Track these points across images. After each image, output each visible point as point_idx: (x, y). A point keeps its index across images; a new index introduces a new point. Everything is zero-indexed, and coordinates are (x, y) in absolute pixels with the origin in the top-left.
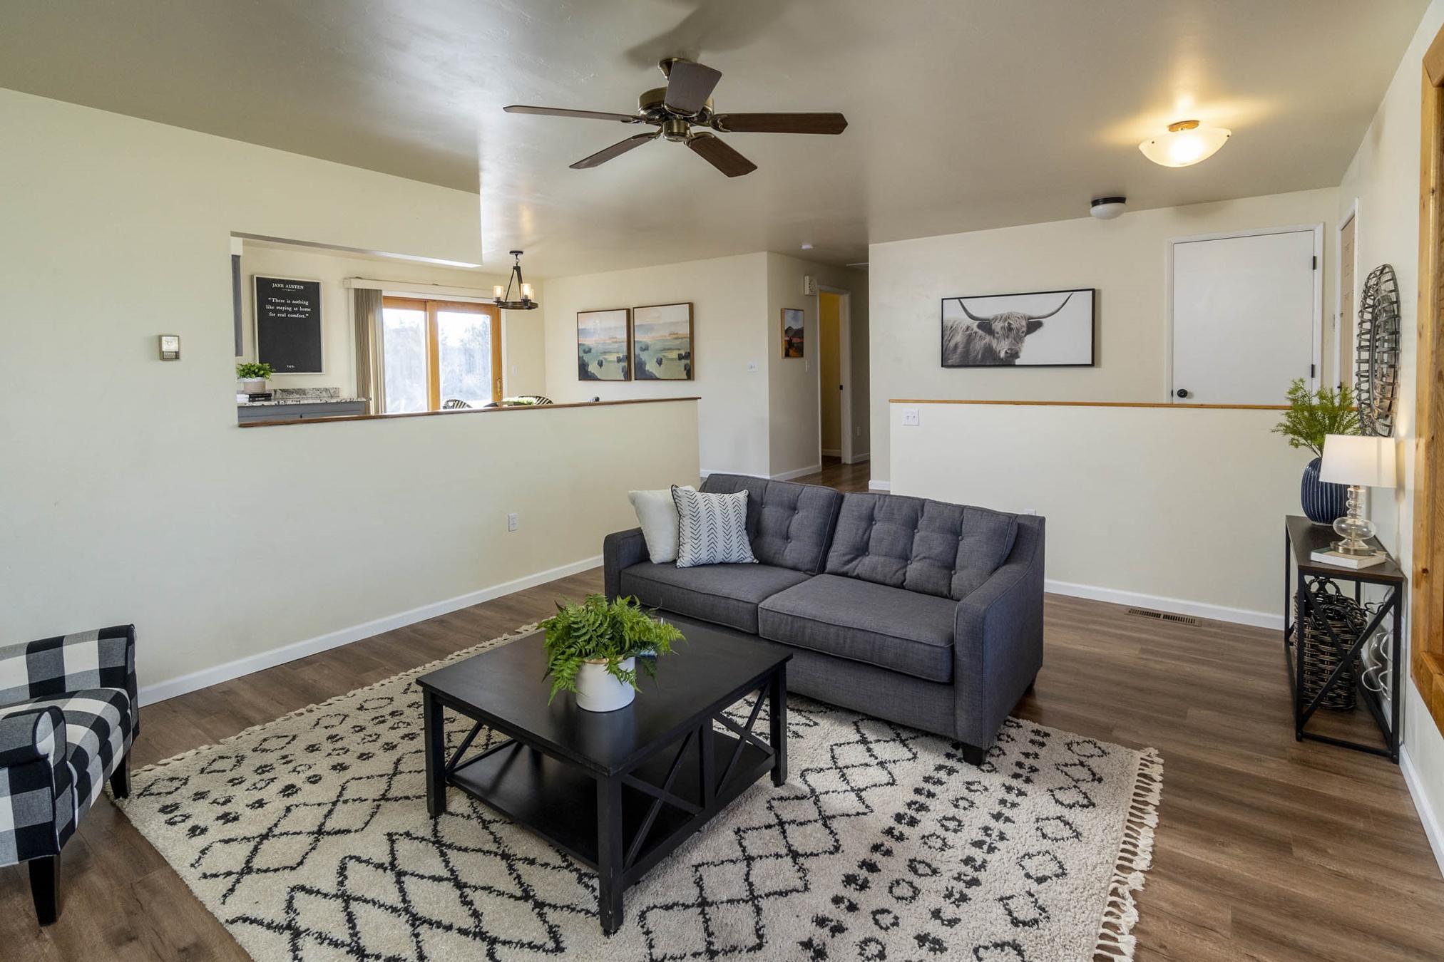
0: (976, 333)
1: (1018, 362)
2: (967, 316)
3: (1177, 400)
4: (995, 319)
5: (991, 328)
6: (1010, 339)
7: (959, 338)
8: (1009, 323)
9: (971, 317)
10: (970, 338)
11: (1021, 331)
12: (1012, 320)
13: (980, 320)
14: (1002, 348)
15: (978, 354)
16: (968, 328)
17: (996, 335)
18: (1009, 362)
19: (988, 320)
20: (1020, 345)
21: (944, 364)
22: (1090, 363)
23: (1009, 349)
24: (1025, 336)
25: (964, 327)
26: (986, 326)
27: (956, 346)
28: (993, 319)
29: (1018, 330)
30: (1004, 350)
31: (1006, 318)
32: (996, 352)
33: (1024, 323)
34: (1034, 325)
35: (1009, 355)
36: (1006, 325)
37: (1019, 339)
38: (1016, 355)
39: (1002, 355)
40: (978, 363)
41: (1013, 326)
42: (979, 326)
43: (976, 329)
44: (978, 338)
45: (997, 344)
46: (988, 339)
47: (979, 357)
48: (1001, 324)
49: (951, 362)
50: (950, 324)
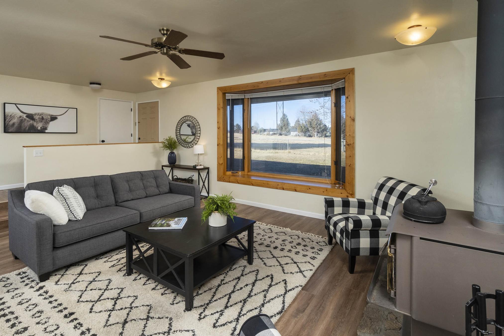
0: (25, 119)
1: (46, 131)
2: (20, 112)
3: (101, 143)
4: (35, 114)
5: (33, 118)
6: (43, 123)
7: (15, 121)
8: (42, 116)
9: (22, 112)
10: (22, 121)
11: (48, 120)
12: (44, 116)
13: (26, 114)
15: (26, 127)
16: (21, 117)
17: (36, 120)
18: (43, 131)
19: (31, 114)
20: (47, 125)
21: (6, 130)
22: (76, 132)
23: (42, 126)
24: (50, 122)
25: (19, 116)
26: (30, 117)
27: (14, 124)
28: (34, 114)
29: (46, 119)
30: (40, 127)
31: (41, 114)
32: (36, 127)
33: (49, 117)
34: (53, 118)
35: (42, 129)
36: (41, 117)
37: (47, 123)
38: (46, 129)
39: (39, 128)
40: (26, 131)
41: (44, 118)
42: (27, 117)
44: (26, 121)
45: (36, 124)
46: (32, 122)
47: (27, 128)
48: (38, 117)
49: (10, 130)
50: (10, 115)
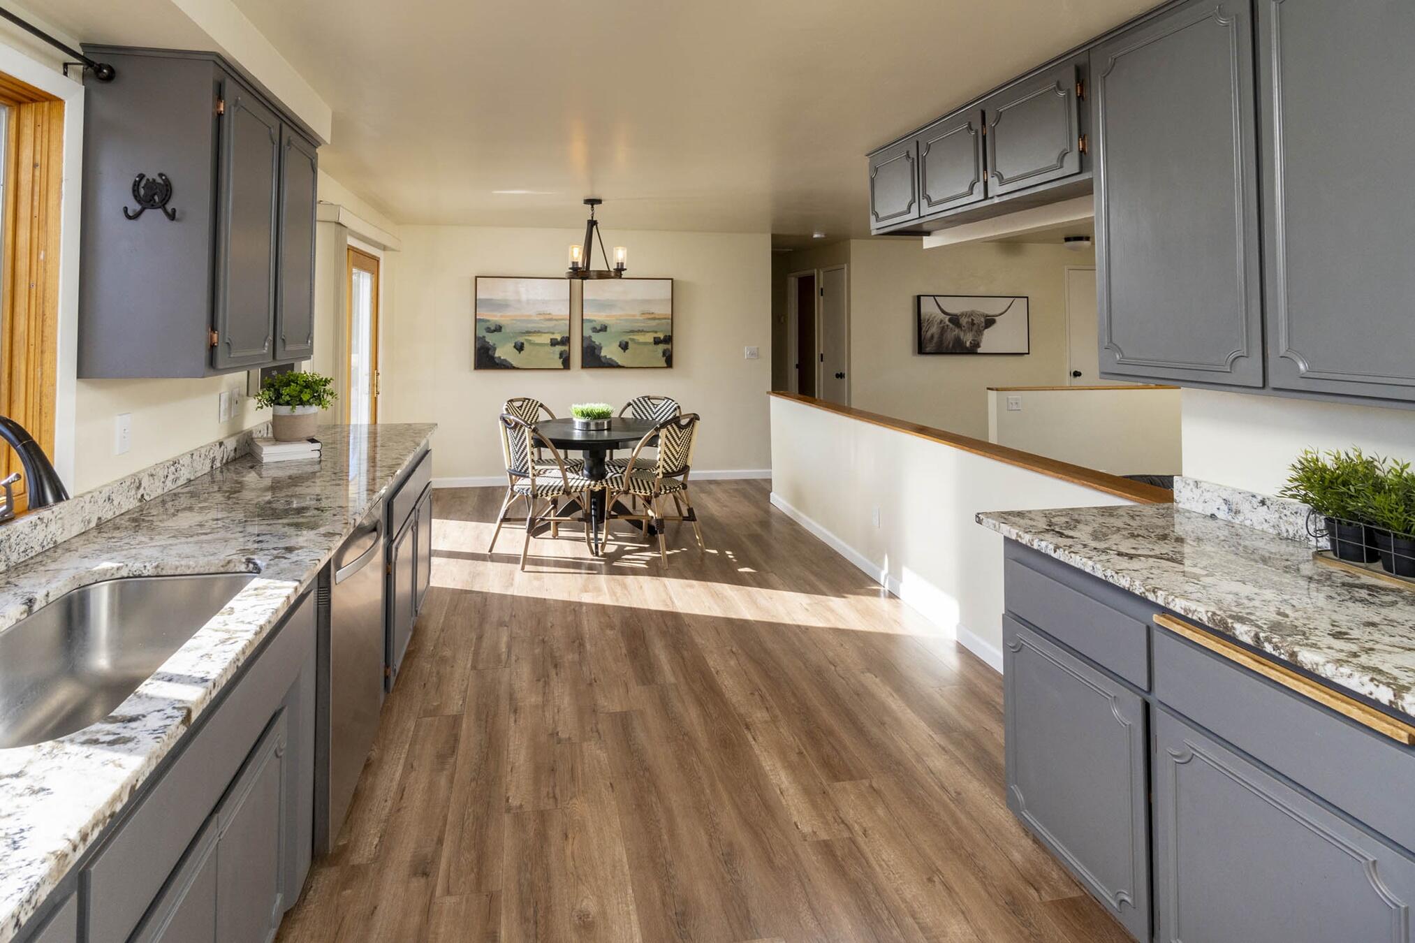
0: (947, 326)
1: (979, 350)
2: (941, 312)
4: (962, 315)
5: (958, 323)
6: (974, 332)
7: (934, 330)
8: (972, 319)
9: (944, 312)
10: (943, 330)
11: (981, 326)
12: (974, 317)
13: (950, 315)
14: (968, 339)
15: (949, 343)
16: (941, 321)
17: (963, 328)
18: (972, 351)
19: (956, 315)
20: (980, 337)
21: (921, 349)
22: (1028, 351)
23: (972, 340)
24: (984, 330)
25: (939, 321)
26: (955, 320)
27: (932, 336)
28: (960, 315)
29: (979, 326)
30: (969, 341)
31: (969, 315)
32: (963, 342)
33: (983, 320)
34: (990, 322)
35: (972, 344)
36: (970, 320)
37: (980, 332)
38: (978, 345)
39: (968, 344)
40: (949, 351)
41: (974, 322)
42: (950, 320)
43: (947, 323)
44: (949, 330)
45: (963, 335)
46: (957, 331)
47: (951, 345)
48: (966, 320)
49: (928, 350)
50: (927, 317)
